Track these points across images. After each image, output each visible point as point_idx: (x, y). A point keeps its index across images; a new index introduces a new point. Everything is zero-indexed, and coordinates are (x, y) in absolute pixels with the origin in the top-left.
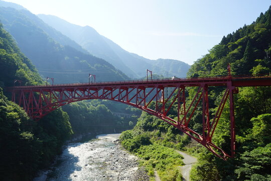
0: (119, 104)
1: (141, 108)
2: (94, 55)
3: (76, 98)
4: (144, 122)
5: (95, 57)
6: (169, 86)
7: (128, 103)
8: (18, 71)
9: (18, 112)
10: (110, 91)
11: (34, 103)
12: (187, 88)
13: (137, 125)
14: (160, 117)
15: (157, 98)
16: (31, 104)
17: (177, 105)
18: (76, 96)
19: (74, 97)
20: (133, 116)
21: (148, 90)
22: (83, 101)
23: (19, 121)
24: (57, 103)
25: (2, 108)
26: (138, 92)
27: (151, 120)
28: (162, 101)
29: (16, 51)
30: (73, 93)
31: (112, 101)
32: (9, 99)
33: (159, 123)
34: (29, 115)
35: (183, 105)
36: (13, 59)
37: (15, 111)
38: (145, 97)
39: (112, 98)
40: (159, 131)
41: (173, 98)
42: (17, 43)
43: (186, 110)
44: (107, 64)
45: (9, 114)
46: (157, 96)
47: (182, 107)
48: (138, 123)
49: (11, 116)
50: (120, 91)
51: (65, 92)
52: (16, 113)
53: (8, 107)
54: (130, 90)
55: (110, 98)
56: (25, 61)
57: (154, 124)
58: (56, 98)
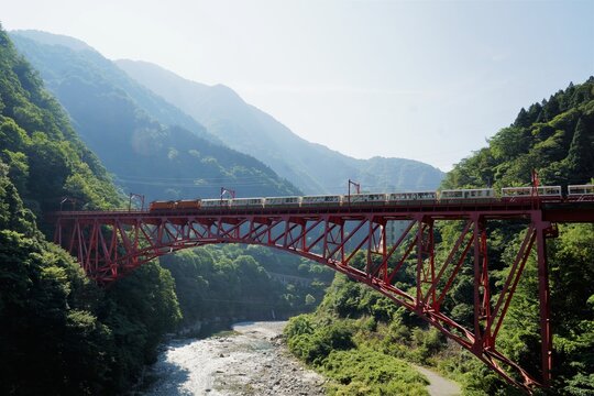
0: (286, 255)
1: (333, 265)
2: (232, 147)
3: (190, 240)
4: (341, 297)
5: (234, 151)
6: (397, 218)
7: (305, 253)
8: (70, 179)
9: (65, 267)
10: (265, 227)
11: (101, 248)
12: (439, 223)
13: (324, 303)
14: (377, 287)
15: (370, 243)
16: (93, 251)
17: (415, 260)
18: (192, 234)
19: (187, 238)
20: (314, 284)
21: (350, 225)
22: (204, 247)
23: (66, 288)
24: (150, 249)
25: (32, 257)
26: (329, 230)
27: (355, 293)
28: (381, 250)
29: (68, 136)
30: (186, 227)
31: (268, 249)
32: (49, 239)
33: (373, 301)
34: (88, 275)
35: (427, 260)
36: (62, 154)
37: (60, 264)
38: (344, 241)
39: (270, 241)
40: (372, 317)
41: (405, 243)
42: (71, 119)
43: (437, 272)
44: (261, 166)
45: (47, 270)
46: (369, 239)
47: (426, 266)
48: (326, 299)
49: (51, 275)
50: (288, 226)
51: (169, 225)
52: (61, 269)
53: (46, 256)
54: (309, 224)
55: (265, 240)
56: (86, 157)
57: (363, 303)
58: (148, 238)
